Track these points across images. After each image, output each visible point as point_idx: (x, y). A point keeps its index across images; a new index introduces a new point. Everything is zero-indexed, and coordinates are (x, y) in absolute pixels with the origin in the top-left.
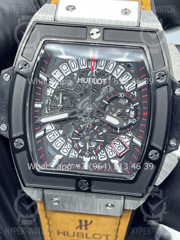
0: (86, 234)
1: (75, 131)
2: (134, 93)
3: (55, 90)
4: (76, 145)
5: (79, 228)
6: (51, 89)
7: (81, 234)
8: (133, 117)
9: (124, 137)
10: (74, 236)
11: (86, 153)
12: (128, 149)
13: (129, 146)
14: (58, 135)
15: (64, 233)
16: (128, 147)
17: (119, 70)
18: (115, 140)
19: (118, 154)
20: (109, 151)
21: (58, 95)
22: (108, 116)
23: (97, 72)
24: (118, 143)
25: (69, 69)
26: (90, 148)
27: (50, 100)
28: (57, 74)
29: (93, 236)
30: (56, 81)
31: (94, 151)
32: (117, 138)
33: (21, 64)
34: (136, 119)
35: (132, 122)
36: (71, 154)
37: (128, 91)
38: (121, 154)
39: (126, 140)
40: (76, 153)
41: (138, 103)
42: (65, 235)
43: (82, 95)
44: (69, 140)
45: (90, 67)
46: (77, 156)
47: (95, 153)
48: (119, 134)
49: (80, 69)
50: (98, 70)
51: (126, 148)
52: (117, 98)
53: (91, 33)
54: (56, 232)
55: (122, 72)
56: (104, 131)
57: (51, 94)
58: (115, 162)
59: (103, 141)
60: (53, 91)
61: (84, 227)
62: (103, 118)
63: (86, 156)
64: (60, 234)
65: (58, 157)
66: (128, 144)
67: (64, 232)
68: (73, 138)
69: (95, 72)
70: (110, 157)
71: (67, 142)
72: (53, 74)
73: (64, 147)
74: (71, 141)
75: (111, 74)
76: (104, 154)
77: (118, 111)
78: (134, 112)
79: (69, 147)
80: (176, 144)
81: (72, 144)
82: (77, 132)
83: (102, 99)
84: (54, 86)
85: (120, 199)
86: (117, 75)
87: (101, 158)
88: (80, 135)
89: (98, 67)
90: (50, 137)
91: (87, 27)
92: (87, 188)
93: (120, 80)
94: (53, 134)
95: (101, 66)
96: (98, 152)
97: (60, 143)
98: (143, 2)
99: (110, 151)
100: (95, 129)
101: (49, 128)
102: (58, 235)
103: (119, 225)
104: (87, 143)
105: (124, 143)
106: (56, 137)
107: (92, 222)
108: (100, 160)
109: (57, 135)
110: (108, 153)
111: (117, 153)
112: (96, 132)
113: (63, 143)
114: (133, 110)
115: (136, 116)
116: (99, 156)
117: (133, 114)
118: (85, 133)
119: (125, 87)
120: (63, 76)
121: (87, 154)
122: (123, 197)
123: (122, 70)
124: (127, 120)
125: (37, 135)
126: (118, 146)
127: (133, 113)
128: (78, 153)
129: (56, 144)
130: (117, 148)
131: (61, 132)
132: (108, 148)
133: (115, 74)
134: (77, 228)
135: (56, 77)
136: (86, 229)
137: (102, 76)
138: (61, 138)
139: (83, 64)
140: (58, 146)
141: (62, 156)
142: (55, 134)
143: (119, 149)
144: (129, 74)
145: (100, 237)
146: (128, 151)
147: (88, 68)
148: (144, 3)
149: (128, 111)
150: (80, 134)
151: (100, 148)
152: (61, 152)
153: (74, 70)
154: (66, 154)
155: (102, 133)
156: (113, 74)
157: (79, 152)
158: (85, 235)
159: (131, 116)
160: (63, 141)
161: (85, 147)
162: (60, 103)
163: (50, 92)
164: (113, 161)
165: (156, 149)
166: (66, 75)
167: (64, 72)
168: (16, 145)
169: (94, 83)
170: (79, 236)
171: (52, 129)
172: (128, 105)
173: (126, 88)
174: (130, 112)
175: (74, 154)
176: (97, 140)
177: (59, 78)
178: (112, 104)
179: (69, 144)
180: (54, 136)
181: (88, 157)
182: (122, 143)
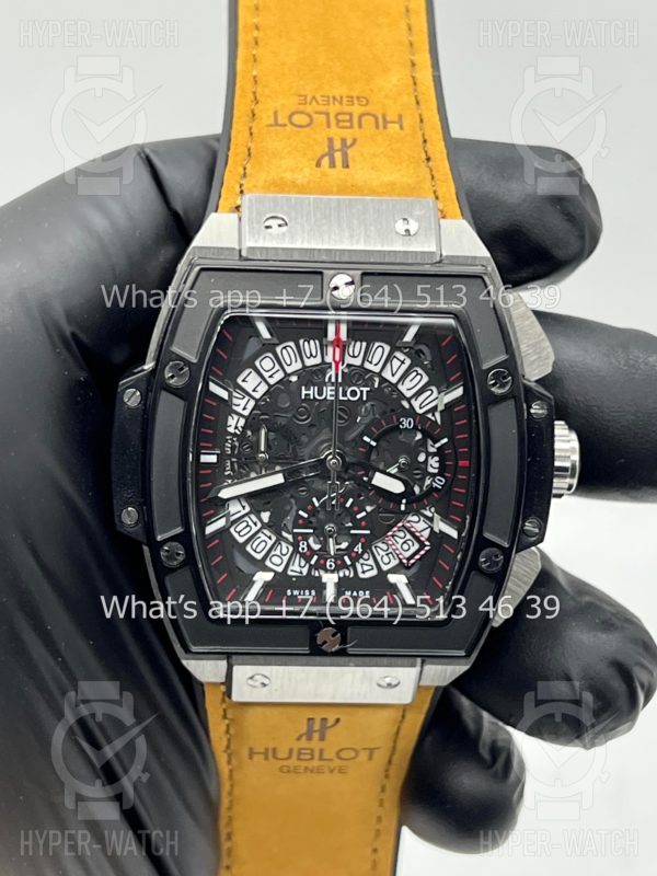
0: (321, 751)
1: (301, 513)
2: (433, 415)
3: (247, 418)
4: (303, 546)
5: (304, 738)
6: (236, 417)
7: (308, 751)
8: (436, 471)
9: (415, 518)
10: (289, 757)
11: (328, 563)
12: (427, 548)
13: (427, 540)
14: (259, 525)
15: (266, 753)
16: (427, 543)
17: (396, 363)
18: (395, 529)
19: (405, 561)
20: (382, 553)
21: (256, 432)
22: (377, 474)
23: (346, 371)
24: (402, 534)
25: (277, 367)
26: (338, 550)
27: (237, 444)
28: (249, 381)
29: (338, 753)
30: (247, 398)
31: (346, 558)
32: (400, 524)
33: (171, 367)
34: (443, 477)
35: (435, 485)
36: (291, 568)
37: (421, 411)
38: (412, 561)
39: (420, 526)
40: (302, 564)
41: (445, 440)
42: (266, 758)
43: (311, 425)
44: (284, 534)
45: (329, 359)
46: (305, 571)
47: (349, 563)
48: (406, 513)
49: (304, 367)
50: (349, 366)
51: (422, 545)
52: (396, 429)
53: (332, 286)
54: (245, 752)
55: (404, 367)
56: (369, 509)
57: (236, 428)
58: (399, 580)
59: (368, 532)
60: (242, 422)
61: (316, 736)
62: (365, 479)
63: (326, 571)
64: (256, 758)
65: (262, 578)
66: (426, 533)
67: (267, 750)
68: (295, 531)
69: (343, 372)
70: (385, 568)
71: (280, 539)
72: (239, 381)
73: (273, 553)
74: (290, 537)
75: (379, 374)
76: (371, 562)
77: (402, 461)
78: (437, 459)
79: (284, 551)
80: (537, 530)
81: (292, 544)
82: (306, 515)
83: (362, 435)
84: (244, 409)
85: (413, 665)
86: (393, 375)
87: (364, 572)
88: (311, 522)
89: (348, 360)
90: (238, 529)
91: (324, 271)
92: (337, 647)
93: (400, 387)
94: (245, 524)
95: (354, 357)
96: (356, 558)
97: (263, 544)
98: (440, 194)
99: (384, 553)
100: (348, 505)
101: (235, 509)
102: (251, 758)
103: (401, 722)
104: (331, 540)
105: (418, 534)
106: (255, 529)
107: (338, 720)
108: (362, 576)
109: (255, 524)
110: (379, 558)
111: (400, 560)
112: (351, 513)
113: (270, 543)
114: (434, 455)
115: (442, 470)
116: (358, 566)
117: (437, 465)
118: (321, 516)
119: (413, 402)
120: (263, 384)
121: (331, 566)
122: (419, 660)
123: (403, 362)
124: (422, 480)
125: (209, 530)
126: (401, 541)
127: (434, 463)
128: (307, 566)
129: (254, 547)
130: (399, 546)
131: (266, 516)
132: (380, 549)
133: (387, 374)
134: (299, 739)
135: (248, 387)
136: (322, 738)
137: (358, 381)
138: (266, 531)
139: (311, 355)
140: (258, 550)
141: (272, 574)
142: (251, 523)
143: (405, 547)
144: (420, 371)
145: (353, 754)
146: (427, 551)
147: (323, 362)
148: (440, 196)
149: (422, 458)
150: (312, 519)
151: (360, 550)
152: (268, 563)
153: (289, 370)
154: (280, 569)
155: (364, 514)
156: (383, 375)
157: (313, 562)
158: (317, 755)
159: (431, 470)
160: (270, 538)
161: (324, 548)
162: (263, 449)
163: (234, 424)
164: (392, 578)
165: (494, 544)
166: (272, 381)
167: (266, 375)
168: (167, 557)
169: (341, 398)
170: (302, 757)
171: (243, 512)
172: (423, 443)
173: (416, 404)
174: (426, 460)
175: (298, 568)
176: (353, 532)
177: (254, 390)
178: (383, 444)
179: (284, 545)
180: (248, 529)
181: (332, 572)
182: (412, 534)
